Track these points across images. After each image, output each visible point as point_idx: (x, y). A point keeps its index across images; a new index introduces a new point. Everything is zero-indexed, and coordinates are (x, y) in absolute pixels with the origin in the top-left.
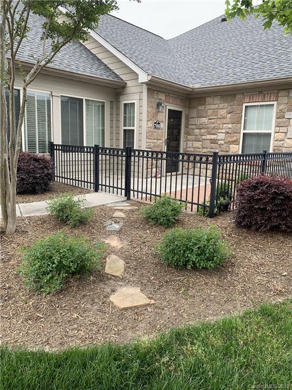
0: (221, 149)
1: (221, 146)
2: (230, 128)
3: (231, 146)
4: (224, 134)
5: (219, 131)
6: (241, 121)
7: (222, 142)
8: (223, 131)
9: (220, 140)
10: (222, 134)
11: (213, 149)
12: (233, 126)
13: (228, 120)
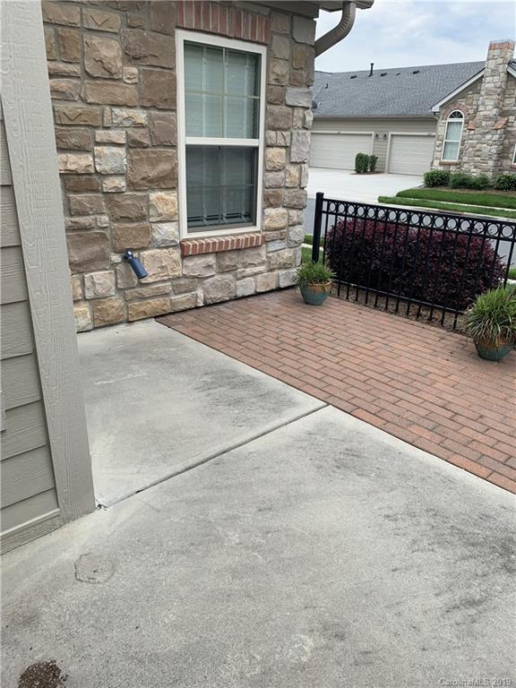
0: (119, 213)
1: (116, 198)
2: (141, 126)
3: (153, 196)
4: (122, 151)
5: (101, 135)
6: (174, 101)
7: (120, 183)
8: (118, 136)
9: (108, 175)
10: (115, 150)
11: (85, 214)
12: (150, 118)
13: (128, 92)
